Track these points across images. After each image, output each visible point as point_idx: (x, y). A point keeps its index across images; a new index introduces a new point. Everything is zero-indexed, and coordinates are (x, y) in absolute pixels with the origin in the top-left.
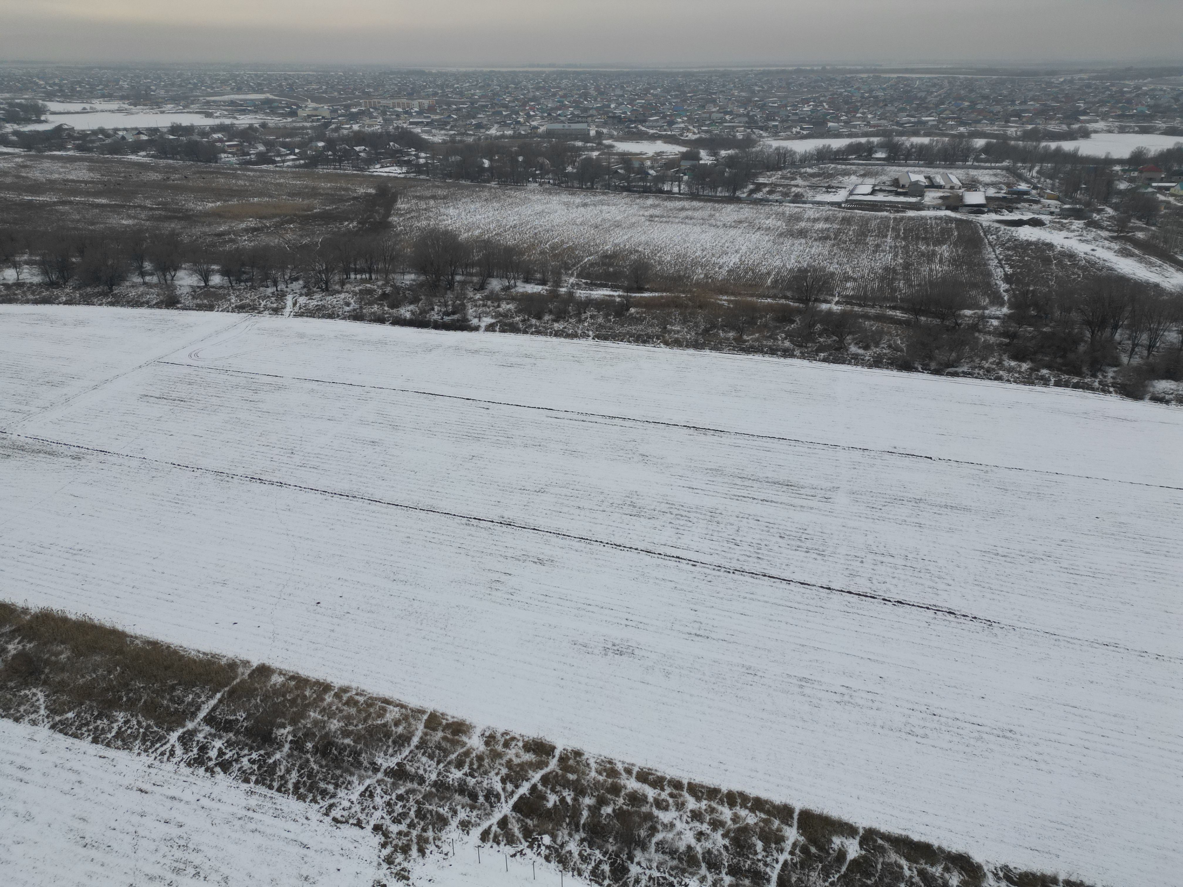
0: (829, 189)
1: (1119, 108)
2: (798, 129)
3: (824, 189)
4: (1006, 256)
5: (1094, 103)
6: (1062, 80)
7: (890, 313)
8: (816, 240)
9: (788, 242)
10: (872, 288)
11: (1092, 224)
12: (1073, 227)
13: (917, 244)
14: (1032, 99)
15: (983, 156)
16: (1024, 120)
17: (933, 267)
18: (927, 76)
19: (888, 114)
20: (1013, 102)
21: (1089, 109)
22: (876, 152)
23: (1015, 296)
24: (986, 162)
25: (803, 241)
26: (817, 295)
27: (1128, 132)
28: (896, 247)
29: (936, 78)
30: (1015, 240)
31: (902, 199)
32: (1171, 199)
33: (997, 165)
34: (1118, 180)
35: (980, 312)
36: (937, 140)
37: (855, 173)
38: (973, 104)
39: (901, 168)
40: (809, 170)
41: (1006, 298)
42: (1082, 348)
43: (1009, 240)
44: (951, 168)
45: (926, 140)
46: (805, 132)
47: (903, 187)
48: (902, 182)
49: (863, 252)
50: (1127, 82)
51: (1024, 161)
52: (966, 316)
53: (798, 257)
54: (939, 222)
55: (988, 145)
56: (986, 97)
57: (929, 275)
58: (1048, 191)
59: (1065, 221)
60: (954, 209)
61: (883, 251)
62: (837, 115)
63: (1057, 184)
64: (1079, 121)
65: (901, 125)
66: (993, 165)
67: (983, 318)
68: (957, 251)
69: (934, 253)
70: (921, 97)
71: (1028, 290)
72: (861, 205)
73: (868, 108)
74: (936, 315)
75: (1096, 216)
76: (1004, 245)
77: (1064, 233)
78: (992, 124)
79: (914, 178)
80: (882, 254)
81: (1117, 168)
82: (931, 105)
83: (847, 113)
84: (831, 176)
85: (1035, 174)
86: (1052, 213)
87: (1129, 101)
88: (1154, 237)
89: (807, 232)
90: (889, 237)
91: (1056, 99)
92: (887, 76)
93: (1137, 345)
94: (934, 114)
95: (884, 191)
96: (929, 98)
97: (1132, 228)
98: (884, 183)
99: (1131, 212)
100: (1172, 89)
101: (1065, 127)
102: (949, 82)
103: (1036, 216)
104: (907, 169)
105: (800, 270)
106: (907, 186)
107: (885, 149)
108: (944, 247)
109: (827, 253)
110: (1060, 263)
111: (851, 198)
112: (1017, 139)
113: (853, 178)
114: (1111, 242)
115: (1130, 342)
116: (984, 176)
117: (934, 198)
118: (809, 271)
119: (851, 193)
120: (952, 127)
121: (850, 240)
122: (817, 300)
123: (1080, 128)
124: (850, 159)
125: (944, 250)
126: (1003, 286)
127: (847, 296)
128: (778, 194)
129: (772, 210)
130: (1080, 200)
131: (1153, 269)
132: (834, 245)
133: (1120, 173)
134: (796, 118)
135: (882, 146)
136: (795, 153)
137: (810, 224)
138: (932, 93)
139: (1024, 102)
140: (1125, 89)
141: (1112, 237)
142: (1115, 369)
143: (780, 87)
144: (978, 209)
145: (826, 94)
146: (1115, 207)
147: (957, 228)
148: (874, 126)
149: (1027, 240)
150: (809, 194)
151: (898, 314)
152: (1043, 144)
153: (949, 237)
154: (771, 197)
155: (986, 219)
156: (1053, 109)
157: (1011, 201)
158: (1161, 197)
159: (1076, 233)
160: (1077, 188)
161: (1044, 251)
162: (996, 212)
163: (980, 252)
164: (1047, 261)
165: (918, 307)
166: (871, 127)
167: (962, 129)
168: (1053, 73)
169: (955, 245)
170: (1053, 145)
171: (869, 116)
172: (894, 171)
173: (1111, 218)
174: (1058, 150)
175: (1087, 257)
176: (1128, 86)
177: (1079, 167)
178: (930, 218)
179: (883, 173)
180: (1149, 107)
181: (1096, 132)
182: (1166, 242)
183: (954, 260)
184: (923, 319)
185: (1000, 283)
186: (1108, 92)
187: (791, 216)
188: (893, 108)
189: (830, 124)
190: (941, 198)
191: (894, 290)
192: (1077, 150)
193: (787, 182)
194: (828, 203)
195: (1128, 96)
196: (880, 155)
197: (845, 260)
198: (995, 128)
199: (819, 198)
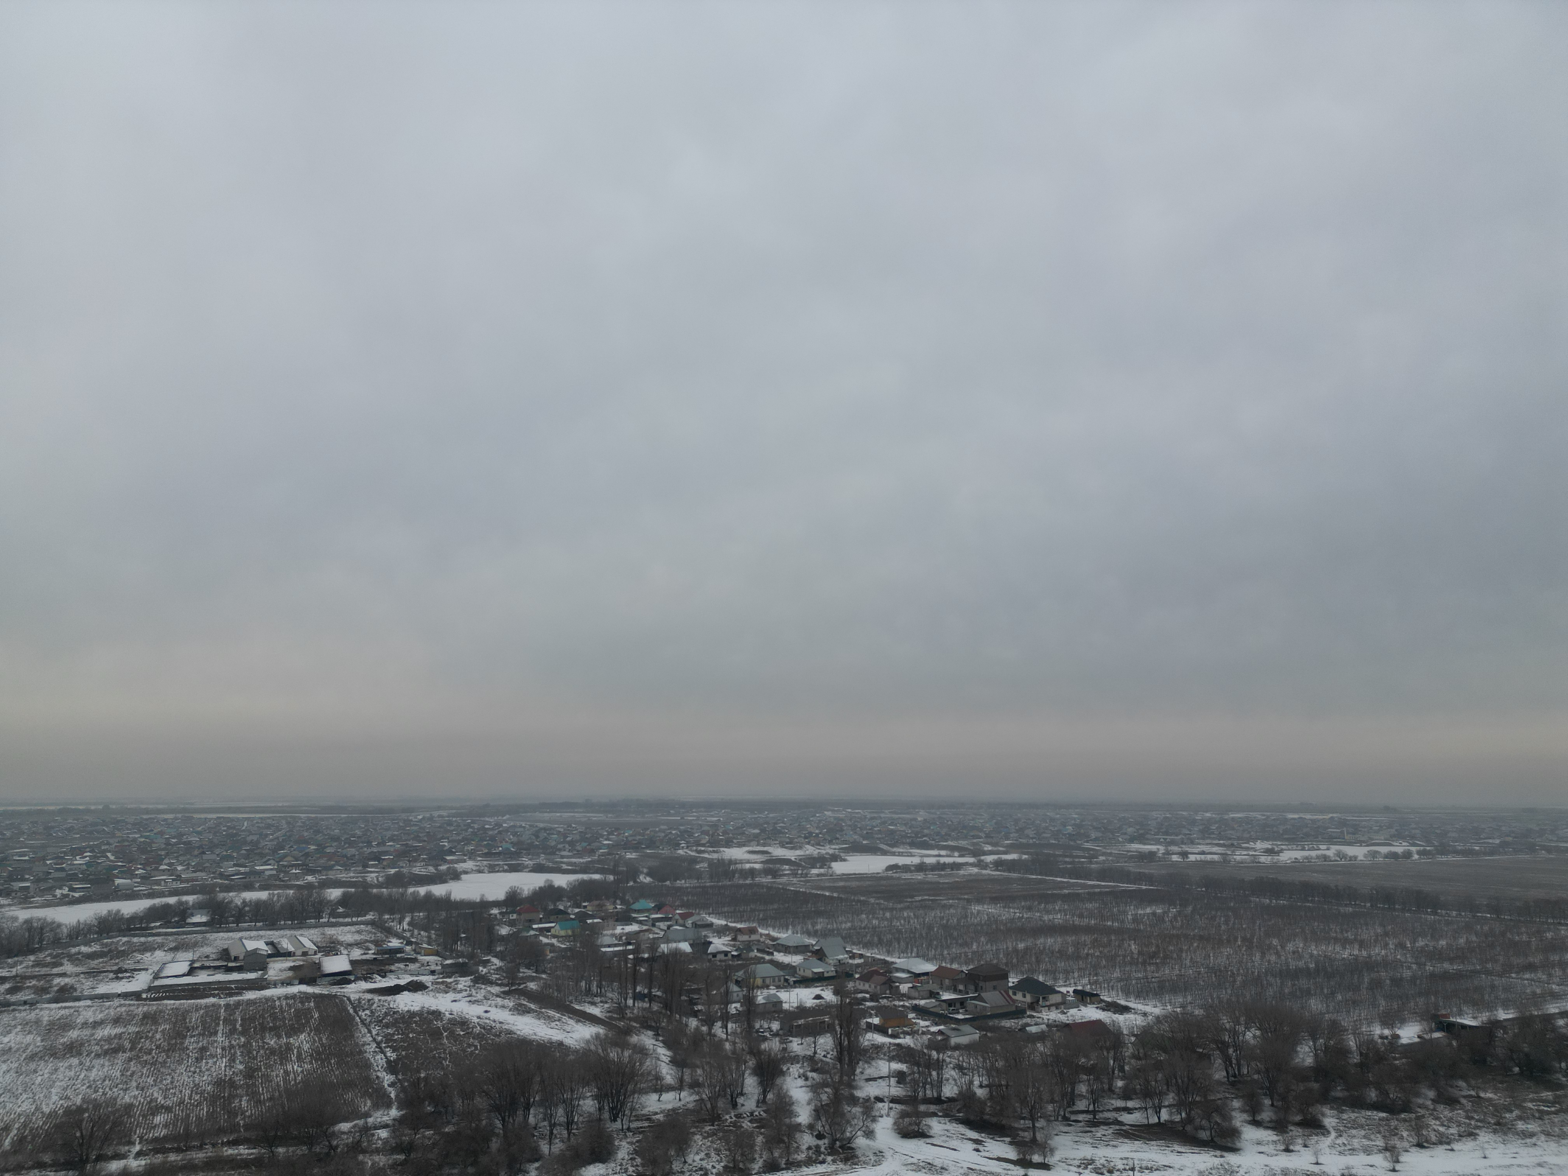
0: (119, 974)
1: (485, 846)
2: (65, 891)
3: (111, 975)
4: (386, 1036)
5: (459, 841)
6: (420, 817)
7: (230, 1151)
8: (98, 1056)
9: (45, 1069)
10: (199, 1118)
11: (481, 980)
12: (460, 986)
13: (263, 1038)
14: (391, 840)
15: (341, 910)
16: (385, 863)
17: (289, 1068)
18: (258, 816)
19: (207, 865)
20: (369, 844)
21: (455, 847)
22: (192, 915)
23: (403, 1089)
24: (345, 917)
25: (75, 1061)
26: (101, 1148)
27: (498, 871)
28: (232, 1047)
29: (269, 818)
30: (394, 1013)
31: (235, 976)
32: (554, 941)
33: (359, 919)
34: (498, 925)
35: (361, 1122)
36: (278, 894)
37: (161, 947)
38: (321, 847)
39: (231, 934)
40: (84, 949)
41: (393, 1095)
42: (495, 1144)
43: (386, 1014)
44: (301, 928)
45: (263, 895)
46: (77, 895)
47: (236, 959)
48: (233, 954)
49: (180, 1062)
50: (487, 819)
51: (391, 912)
52: (344, 1133)
53: (65, 1089)
54: (291, 1002)
55: (345, 895)
56: (336, 839)
57: (285, 1080)
58: (425, 946)
59: (449, 980)
60: (311, 982)
61: (212, 1056)
62: (129, 869)
63: (433, 936)
64: (446, 861)
65: (227, 877)
66: (354, 919)
67: (366, 1130)
68: (320, 1039)
69: (289, 1048)
70: (252, 841)
71: (419, 1079)
72: (174, 991)
73: (177, 858)
74: (298, 1141)
75: (483, 970)
76: (381, 1021)
77: (451, 996)
78: (347, 870)
79: (251, 945)
80: (210, 1061)
81: (495, 911)
82: (267, 851)
83: (145, 865)
84: (123, 954)
85: (406, 927)
86: (433, 972)
87: (493, 838)
88: (546, 986)
89: (82, 1045)
90: (220, 1035)
91: (417, 838)
92: (203, 816)
93: (555, 1125)
94: (271, 862)
95: (209, 968)
96: (263, 843)
97: (522, 978)
98: (207, 957)
99: (518, 961)
100: (530, 826)
101: (432, 869)
102: (288, 823)
103: (415, 978)
104: (240, 934)
105: (68, 1112)
106: (241, 957)
107: (205, 911)
108: (302, 1037)
109: (118, 1074)
110: (452, 1035)
111: (157, 983)
112: (380, 886)
113: (159, 954)
114: (504, 998)
115: (546, 1123)
116: (345, 934)
117: (281, 971)
118: (87, 1110)
119: (156, 977)
120: (297, 877)
121: (158, 1047)
122: (101, 1158)
123: (449, 868)
124: (152, 928)
125: (303, 1041)
126: (388, 1079)
127: (156, 1140)
128: (27, 992)
129: (15, 1018)
130: (462, 952)
131: (553, 1024)
132: (130, 1060)
133: (498, 916)
134: (62, 875)
135: (199, 907)
136: (59, 925)
137: (87, 1032)
138: (267, 835)
139: (382, 843)
140: (487, 826)
141: (504, 993)
142: (537, 1165)
143: (34, 833)
144: (342, 978)
145: (111, 841)
146: (501, 956)
147: (317, 1007)
148: (187, 881)
149: (408, 1011)
150: (86, 986)
151: (243, 1151)
152: (411, 890)
153: (308, 1022)
154: (13, 998)
155: (354, 990)
156: (416, 849)
157: (382, 963)
158: (545, 940)
159: (465, 994)
160: (456, 939)
161: (431, 1022)
162: (366, 979)
163: (353, 1036)
164: (436, 1034)
165: (272, 1134)
166: (182, 882)
167: (310, 878)
168: (409, 810)
169: (318, 1031)
170: (422, 891)
171: (179, 868)
172: (221, 939)
173: (499, 969)
174: (429, 895)
175: (481, 1022)
176: (489, 823)
177: (455, 913)
178: (279, 998)
179: (204, 943)
180: (514, 844)
181: (466, 873)
182: (559, 991)
183: (319, 1053)
184: (281, 1150)
185: (382, 1074)
186: (470, 830)
187: (52, 1024)
188: (214, 857)
189: (118, 881)
190: (291, 969)
191: (233, 1113)
192: (449, 895)
193: (44, 971)
194: (119, 995)
195: (491, 833)
196: (198, 919)
197: (150, 1080)
198: (352, 875)
199: (103, 989)
